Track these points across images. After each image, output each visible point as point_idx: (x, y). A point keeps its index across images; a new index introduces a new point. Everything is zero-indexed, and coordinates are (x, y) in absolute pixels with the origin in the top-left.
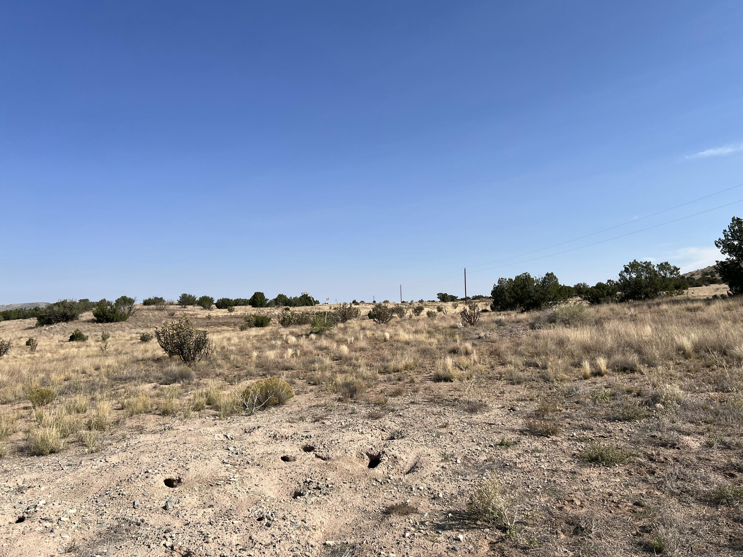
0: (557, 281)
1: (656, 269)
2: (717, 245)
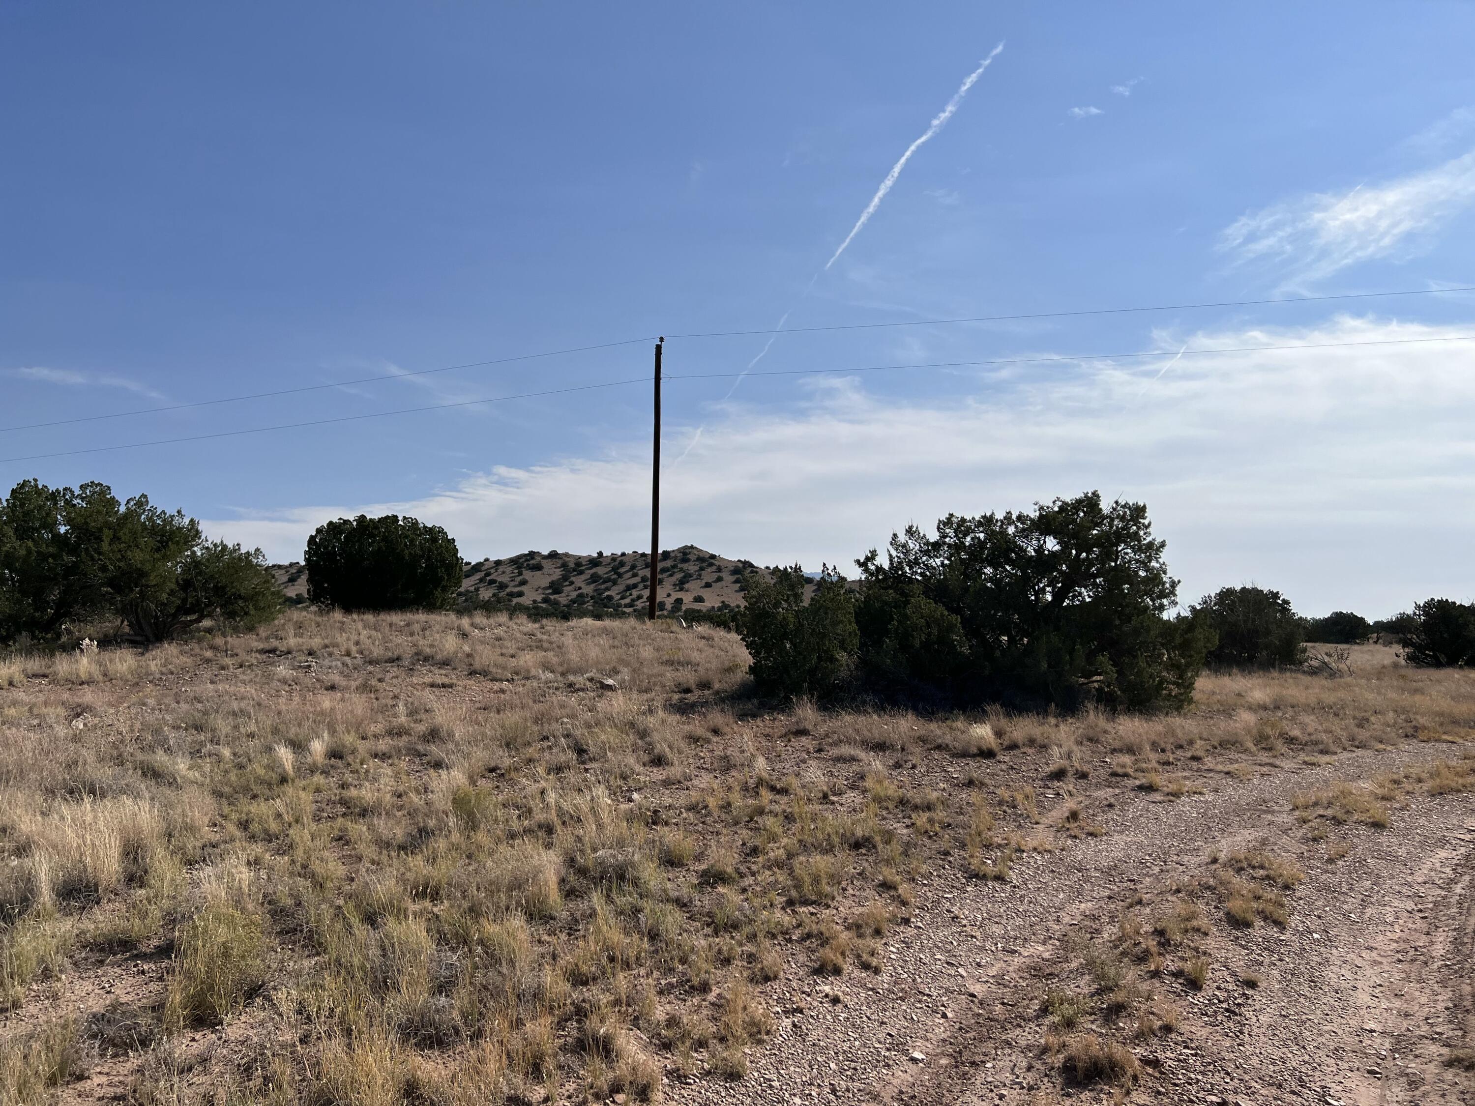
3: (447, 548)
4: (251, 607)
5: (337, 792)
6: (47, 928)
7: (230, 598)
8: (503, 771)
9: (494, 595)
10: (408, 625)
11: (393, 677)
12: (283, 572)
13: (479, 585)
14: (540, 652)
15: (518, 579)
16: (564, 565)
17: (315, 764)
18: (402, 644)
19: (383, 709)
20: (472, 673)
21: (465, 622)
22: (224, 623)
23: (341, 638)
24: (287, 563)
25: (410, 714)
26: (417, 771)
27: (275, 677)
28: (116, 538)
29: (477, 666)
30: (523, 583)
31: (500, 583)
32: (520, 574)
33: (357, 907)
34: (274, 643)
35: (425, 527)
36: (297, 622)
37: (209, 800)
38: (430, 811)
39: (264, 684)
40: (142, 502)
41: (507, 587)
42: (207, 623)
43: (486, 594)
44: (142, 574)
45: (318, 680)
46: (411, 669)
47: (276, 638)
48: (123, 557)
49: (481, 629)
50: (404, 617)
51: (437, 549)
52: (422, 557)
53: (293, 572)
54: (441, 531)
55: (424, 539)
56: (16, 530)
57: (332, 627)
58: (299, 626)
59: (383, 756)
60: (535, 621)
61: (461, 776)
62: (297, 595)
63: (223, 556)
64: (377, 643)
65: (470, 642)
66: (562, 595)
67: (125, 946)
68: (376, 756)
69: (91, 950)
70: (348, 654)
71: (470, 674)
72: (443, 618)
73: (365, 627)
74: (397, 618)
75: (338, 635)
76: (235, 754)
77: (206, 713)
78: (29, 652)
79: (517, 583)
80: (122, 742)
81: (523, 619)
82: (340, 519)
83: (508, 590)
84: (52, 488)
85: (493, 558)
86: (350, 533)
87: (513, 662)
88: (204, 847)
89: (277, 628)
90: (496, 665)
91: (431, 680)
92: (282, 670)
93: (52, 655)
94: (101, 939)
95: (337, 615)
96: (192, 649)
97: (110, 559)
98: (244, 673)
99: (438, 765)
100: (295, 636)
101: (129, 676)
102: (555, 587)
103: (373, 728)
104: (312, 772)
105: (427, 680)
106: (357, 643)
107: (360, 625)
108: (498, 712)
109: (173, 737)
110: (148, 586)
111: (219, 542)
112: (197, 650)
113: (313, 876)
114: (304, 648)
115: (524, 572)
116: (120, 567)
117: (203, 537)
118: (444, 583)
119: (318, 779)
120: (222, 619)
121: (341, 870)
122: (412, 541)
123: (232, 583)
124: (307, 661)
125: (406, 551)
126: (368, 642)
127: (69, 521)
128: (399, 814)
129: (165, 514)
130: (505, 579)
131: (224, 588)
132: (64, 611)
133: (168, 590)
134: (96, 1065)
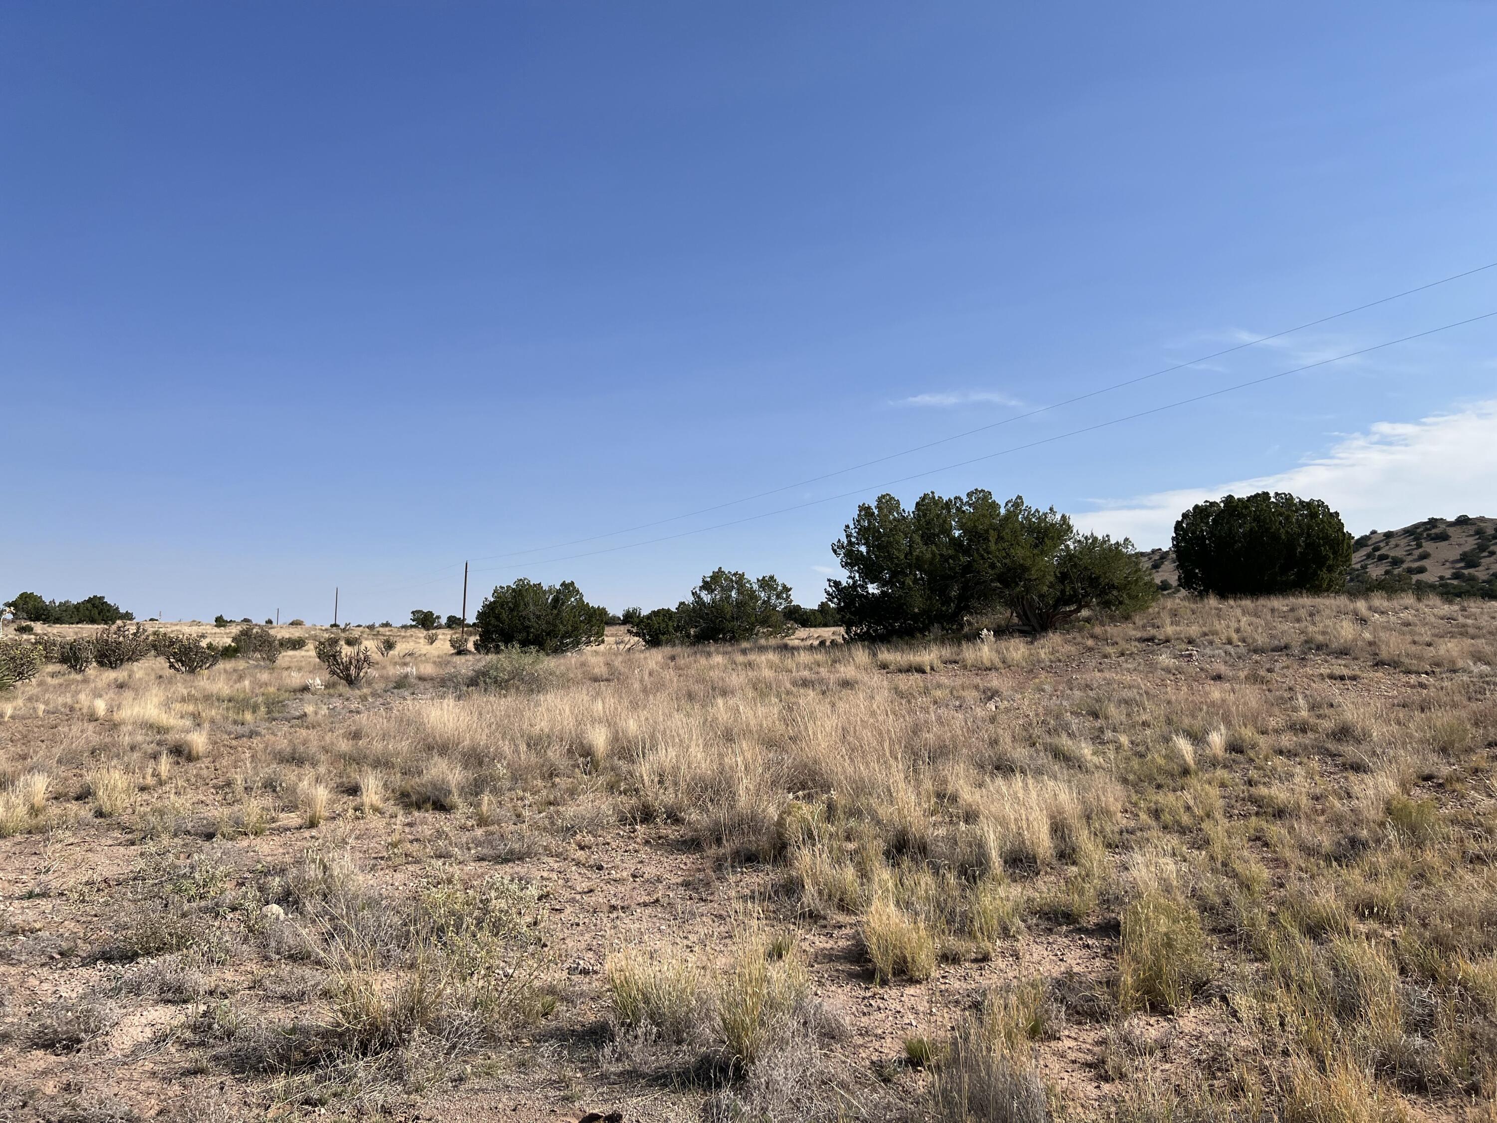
0: (581, 599)
1: (755, 587)
2: (835, 551)
3: (1330, 523)
4: (1124, 596)
5: (1245, 788)
6: (1002, 891)
7: (1104, 588)
8: (1441, 781)
9: (1387, 573)
10: (1292, 610)
11: (1283, 668)
12: (1146, 559)
13: (1367, 562)
14: (1465, 639)
15: (1417, 553)
16: (1479, 532)
17: (1215, 757)
18: (1288, 630)
19: (1281, 701)
20: (1379, 664)
21: (1361, 605)
22: (1101, 613)
23: (1219, 626)
24: (1149, 550)
25: (1312, 708)
26: (1331, 773)
27: (1159, 666)
28: (1000, 538)
29: (1384, 655)
30: (1424, 556)
31: (1393, 558)
32: (1419, 546)
33: (1294, 917)
34: (1152, 632)
35: (1301, 502)
36: (1171, 609)
37: (1119, 787)
38: (1359, 820)
39: (1148, 672)
40: (1018, 503)
41: (1402, 562)
42: (1085, 613)
43: (1376, 572)
44: (1025, 569)
45: (1202, 669)
46: (1303, 659)
47: (1153, 626)
48: (1008, 554)
49: (1383, 613)
50: (1286, 602)
51: (1318, 525)
52: (1300, 535)
53: (1158, 558)
54: (1321, 504)
55: (1301, 515)
56: (922, 537)
57: (1209, 614)
58: (1174, 614)
59: (1289, 754)
60: (1451, 602)
61: (1391, 783)
62: (1162, 582)
63: (1094, 548)
64: (1260, 630)
65: (1371, 628)
66: (1480, 568)
67: (1068, 918)
68: (1281, 753)
69: (1040, 917)
70: (1230, 642)
71: (1377, 665)
72: (1333, 601)
73: (1244, 614)
74: (1279, 603)
75: (1216, 623)
76: (1132, 743)
77: (1098, 700)
78: (942, 641)
79: (1416, 557)
80: (1030, 724)
81: (1434, 600)
82: (1206, 501)
83: (1405, 566)
84: (945, 499)
85: (1382, 530)
86: (1218, 515)
87: (1430, 652)
88: (1121, 833)
89: (1153, 616)
90: (1408, 655)
91: (1328, 671)
92: (1165, 659)
93: (960, 644)
94: (1046, 909)
95: (1212, 602)
96: (1074, 638)
97: (997, 557)
98: (1126, 661)
99: (1358, 768)
100: (1172, 624)
101: (1024, 664)
102: (1470, 560)
103: (1272, 723)
104: (1214, 765)
105: (1324, 670)
106: (1238, 631)
107: (1239, 612)
108: (1423, 710)
109: (1075, 723)
110: (1030, 580)
111: (1089, 535)
112: (1079, 639)
113: (1236, 875)
114: (1182, 636)
115: (1424, 544)
116: (1006, 564)
117: (1075, 531)
118: (1330, 562)
119: (1220, 773)
120: (1098, 608)
121: (1266, 874)
122: (1287, 518)
123: (1105, 573)
124: (1188, 650)
125: (1282, 530)
126: (1249, 629)
127: (961, 526)
128: (1322, 819)
129: (1039, 512)
130: (1399, 553)
131: (1098, 578)
132: (964, 604)
133: (1048, 583)
134: (1065, 1029)
